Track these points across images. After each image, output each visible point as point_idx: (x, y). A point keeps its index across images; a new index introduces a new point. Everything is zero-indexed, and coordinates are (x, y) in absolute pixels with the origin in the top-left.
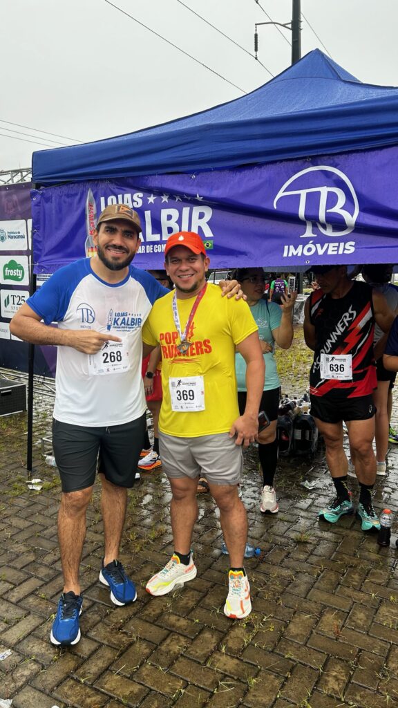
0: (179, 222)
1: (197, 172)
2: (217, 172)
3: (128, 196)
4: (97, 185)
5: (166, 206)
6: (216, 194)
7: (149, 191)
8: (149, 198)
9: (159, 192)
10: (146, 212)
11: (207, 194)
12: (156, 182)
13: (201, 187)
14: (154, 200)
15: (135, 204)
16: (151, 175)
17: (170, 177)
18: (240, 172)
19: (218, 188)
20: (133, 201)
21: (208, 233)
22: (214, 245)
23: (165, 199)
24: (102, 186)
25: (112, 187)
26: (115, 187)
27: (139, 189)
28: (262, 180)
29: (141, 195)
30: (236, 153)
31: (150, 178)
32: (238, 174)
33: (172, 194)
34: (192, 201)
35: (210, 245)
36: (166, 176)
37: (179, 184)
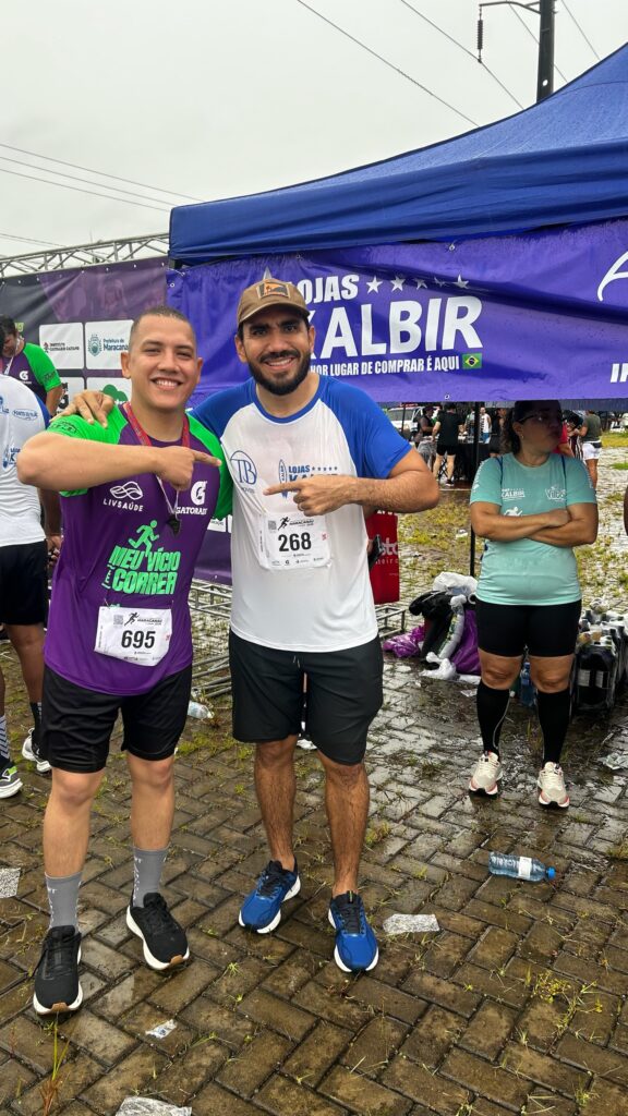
0: (422, 323)
1: (459, 240)
2: (494, 239)
3: (332, 280)
4: (280, 261)
5: (400, 297)
6: (492, 275)
7: (368, 271)
8: (369, 284)
9: (388, 274)
10: (363, 307)
11: (476, 275)
12: (384, 256)
13: (464, 264)
14: (378, 287)
15: (345, 293)
16: (375, 245)
17: (410, 248)
18: (537, 238)
19: (496, 266)
20: (341, 288)
21: (473, 341)
22: (484, 363)
23: (398, 285)
24: (289, 263)
25: (305, 264)
26: (311, 264)
27: (352, 269)
28: (577, 253)
29: (355, 278)
30: (531, 206)
31: (375, 250)
32: (533, 242)
33: (410, 277)
34: (449, 288)
35: (476, 361)
36: (402, 247)
37: (425, 260)
